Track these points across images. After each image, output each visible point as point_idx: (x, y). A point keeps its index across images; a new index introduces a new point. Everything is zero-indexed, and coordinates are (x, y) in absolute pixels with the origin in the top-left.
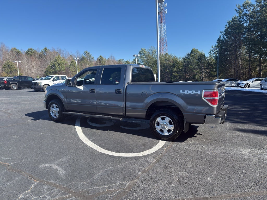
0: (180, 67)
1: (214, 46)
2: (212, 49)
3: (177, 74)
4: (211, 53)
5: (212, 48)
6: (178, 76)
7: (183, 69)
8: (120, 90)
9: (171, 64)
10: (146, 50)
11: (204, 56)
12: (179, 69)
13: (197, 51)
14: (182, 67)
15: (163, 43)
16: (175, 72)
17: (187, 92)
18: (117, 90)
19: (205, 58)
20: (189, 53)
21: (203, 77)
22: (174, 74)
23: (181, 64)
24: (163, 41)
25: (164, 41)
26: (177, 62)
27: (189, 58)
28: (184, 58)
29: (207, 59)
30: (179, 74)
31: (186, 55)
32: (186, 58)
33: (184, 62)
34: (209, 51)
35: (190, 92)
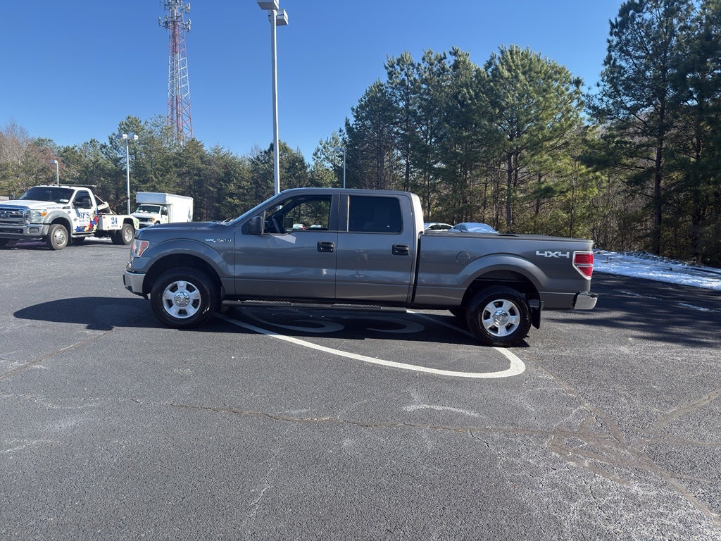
0: (245, 183)
1: (324, 142)
2: (321, 147)
3: (237, 202)
4: (318, 158)
5: (321, 144)
7: (252, 188)
8: (405, 246)
9: (221, 172)
10: (142, 124)
11: (301, 161)
12: (243, 188)
13: (285, 147)
14: (251, 184)
15: (180, 108)
16: (231, 195)
17: (548, 254)
18: (397, 246)
19: (304, 167)
20: (267, 150)
21: (300, 213)
22: (230, 200)
23: (247, 175)
24: (179, 105)
25: (184, 105)
26: (237, 170)
27: (266, 163)
28: (254, 160)
29: (308, 170)
30: (243, 201)
31: (259, 154)
32: (259, 160)
33: (255, 170)
34: (314, 151)
35: (552, 254)
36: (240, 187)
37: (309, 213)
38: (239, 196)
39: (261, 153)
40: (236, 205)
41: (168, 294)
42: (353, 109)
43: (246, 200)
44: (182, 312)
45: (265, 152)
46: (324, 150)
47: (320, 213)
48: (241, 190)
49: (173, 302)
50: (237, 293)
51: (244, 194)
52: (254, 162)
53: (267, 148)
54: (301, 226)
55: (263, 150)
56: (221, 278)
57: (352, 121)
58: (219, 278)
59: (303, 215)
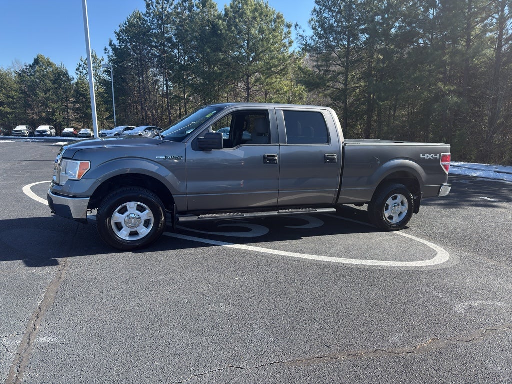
0: (14, 93)
2: (82, 63)
3: (8, 110)
4: (80, 72)
5: (82, 61)
6: (12, 113)
7: (21, 98)
8: (334, 156)
11: (66, 75)
12: (13, 97)
13: (49, 62)
14: (20, 94)
17: (428, 157)
19: (69, 80)
20: (32, 64)
21: (69, 119)
23: (15, 86)
26: (5, 81)
27: (32, 75)
28: (20, 73)
29: (73, 82)
30: (13, 109)
31: (24, 67)
32: (25, 73)
33: (22, 82)
34: (76, 66)
35: (430, 157)
36: (9, 97)
37: (78, 119)
38: (9, 105)
39: (26, 66)
40: (7, 113)
41: (117, 217)
42: (116, 33)
43: (15, 108)
44: (133, 234)
45: (30, 66)
46: (85, 66)
47: (87, 119)
48: (11, 100)
49: (123, 224)
50: (189, 209)
51: (14, 103)
52: (20, 75)
53: (32, 63)
54: (72, 130)
55: (28, 64)
56: (174, 196)
57: (116, 43)
58: (171, 195)
59: (72, 121)
